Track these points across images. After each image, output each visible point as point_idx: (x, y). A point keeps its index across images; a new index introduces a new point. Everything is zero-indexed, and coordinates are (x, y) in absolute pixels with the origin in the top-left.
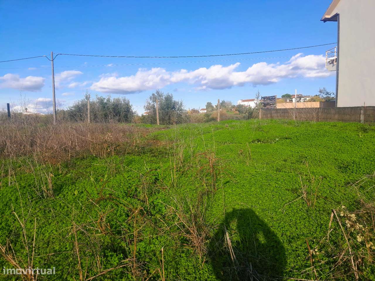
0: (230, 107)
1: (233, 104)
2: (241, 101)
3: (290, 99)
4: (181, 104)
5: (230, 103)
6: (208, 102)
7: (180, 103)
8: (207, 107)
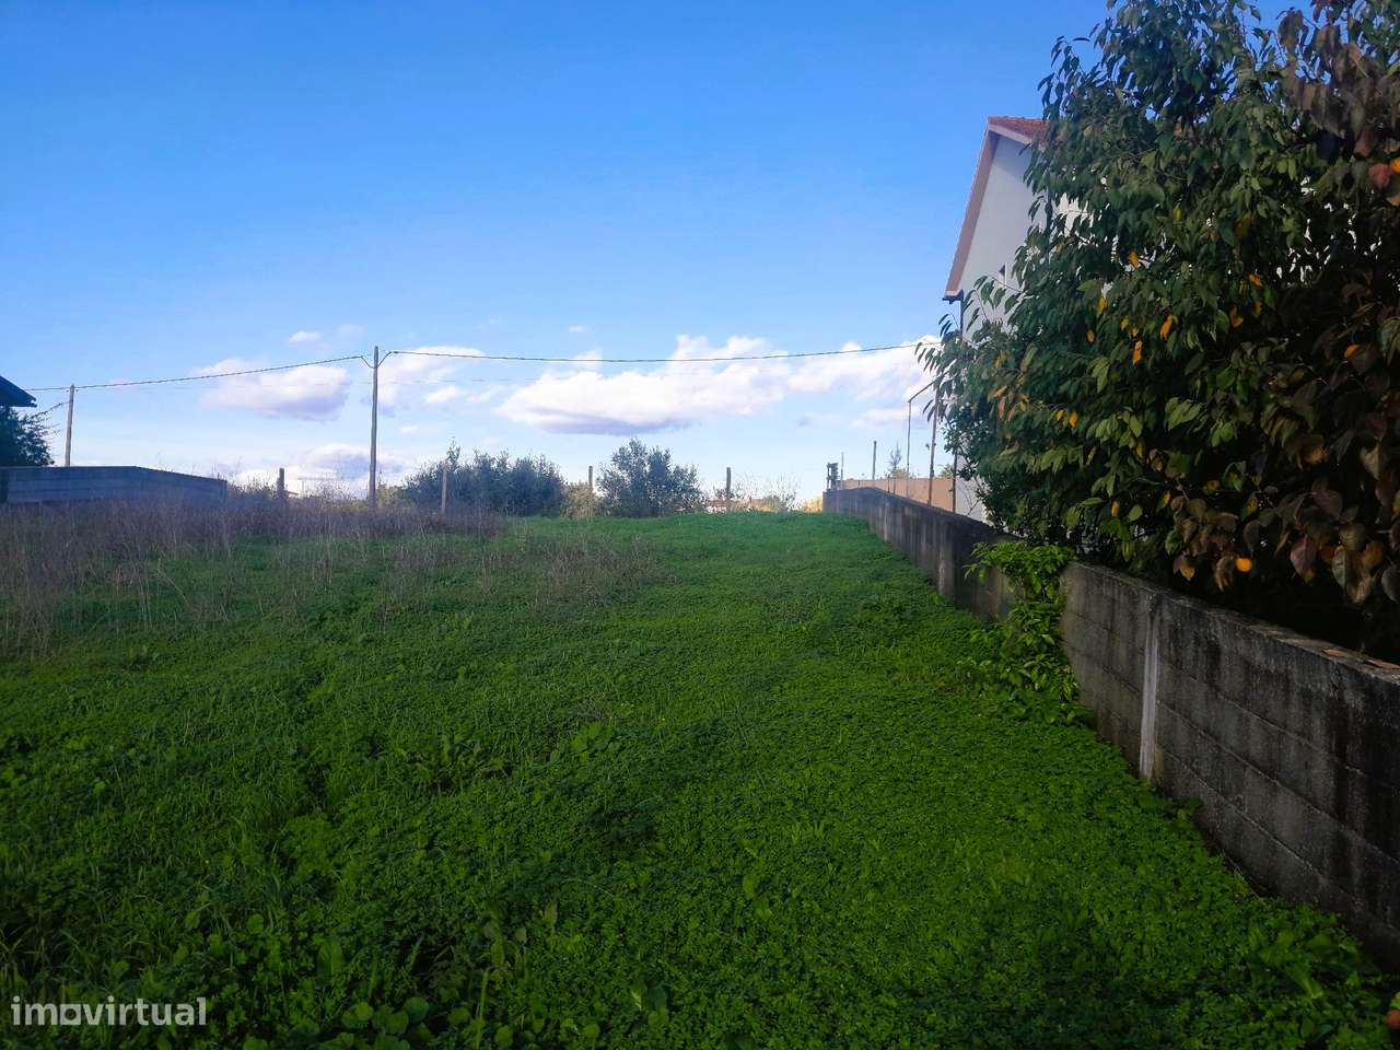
4: (692, 475)
7: (689, 472)
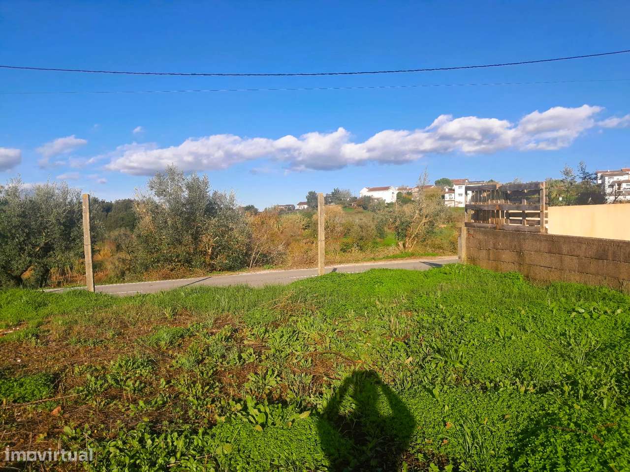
0: (348, 199)
1: (353, 195)
2: (368, 190)
3: (450, 186)
5: (348, 193)
6: (310, 191)
8: (308, 200)
